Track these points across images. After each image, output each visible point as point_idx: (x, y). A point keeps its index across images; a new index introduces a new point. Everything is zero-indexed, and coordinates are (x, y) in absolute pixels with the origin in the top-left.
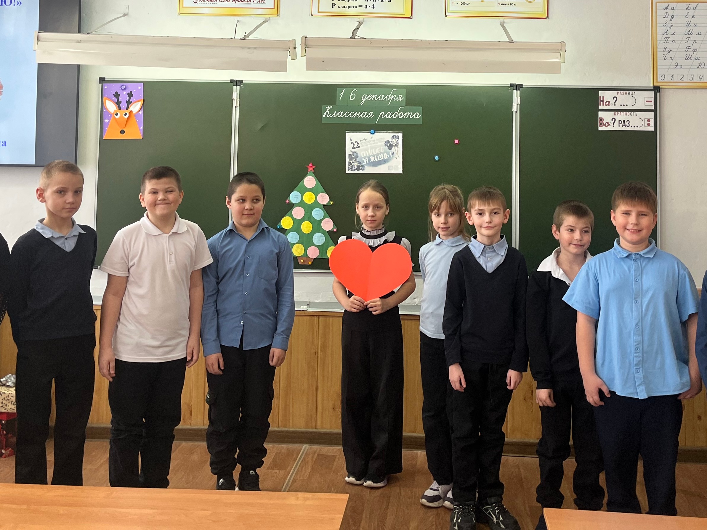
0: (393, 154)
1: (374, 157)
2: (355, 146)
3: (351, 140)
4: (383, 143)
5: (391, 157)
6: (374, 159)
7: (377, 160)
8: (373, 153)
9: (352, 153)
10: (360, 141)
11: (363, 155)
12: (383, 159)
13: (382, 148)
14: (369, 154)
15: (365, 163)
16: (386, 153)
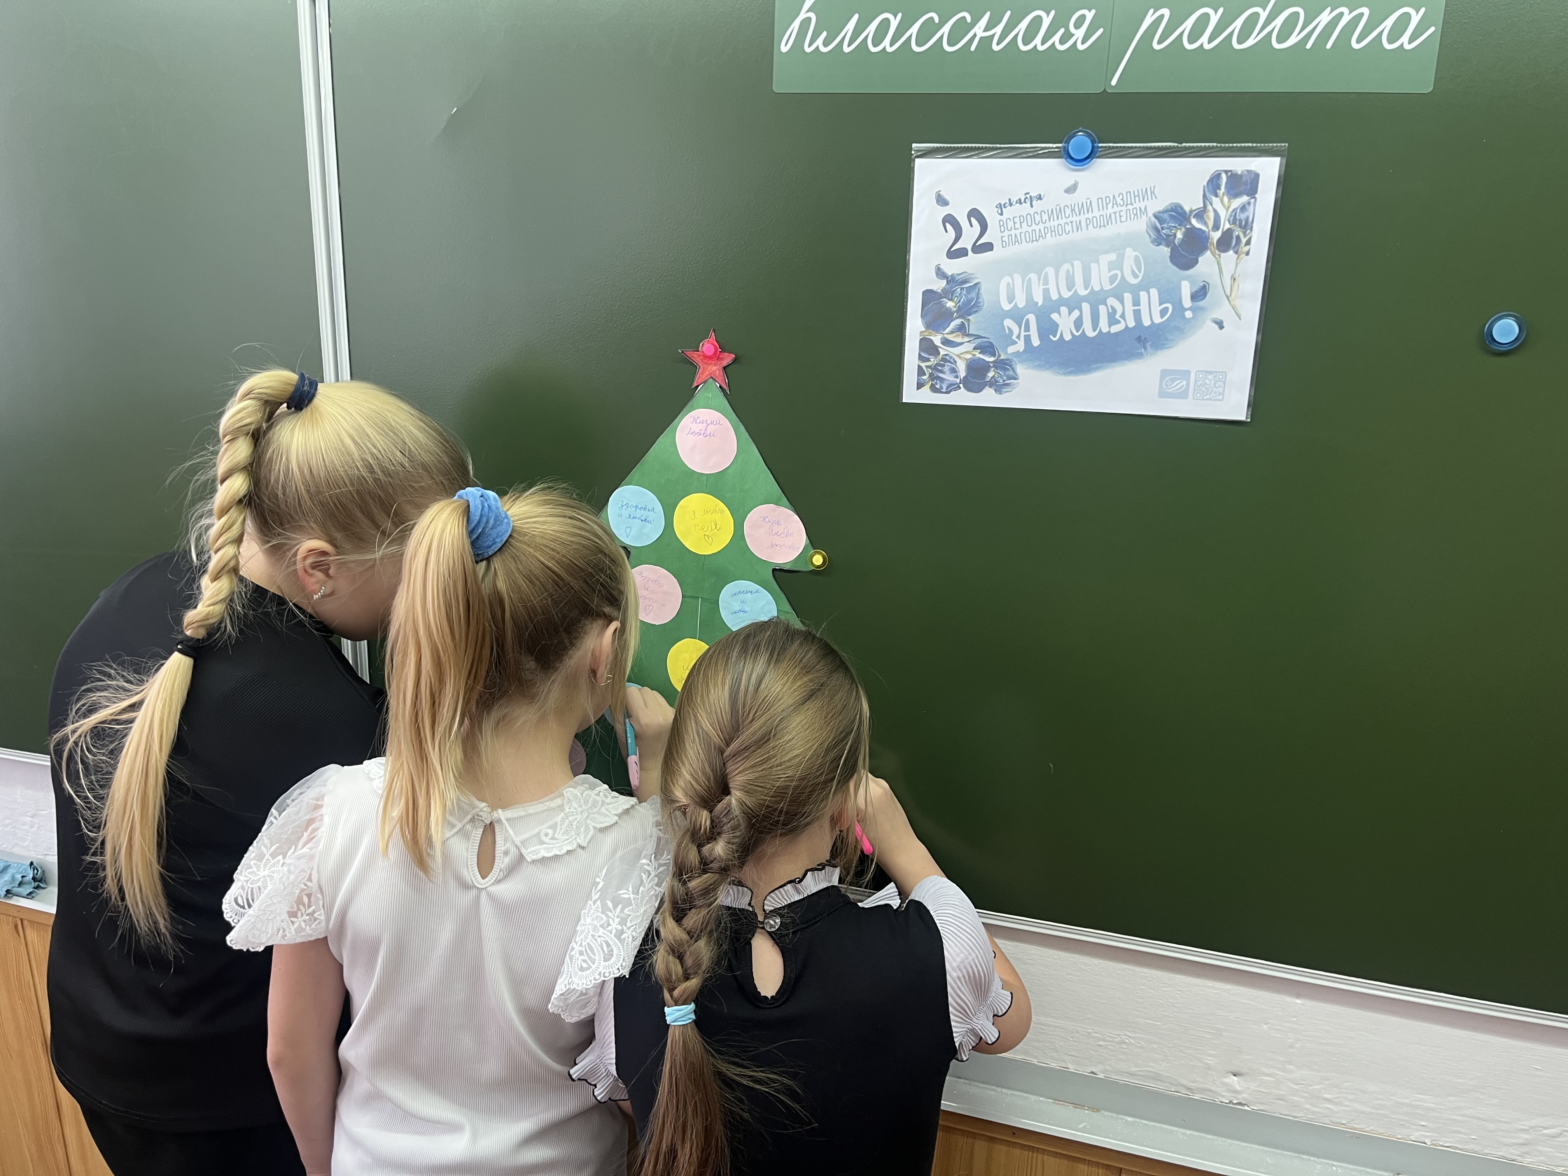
0: (1200, 294)
1: (1076, 313)
2: (965, 242)
3: (941, 201)
4: (1141, 225)
5: (1188, 314)
6: (1078, 323)
7: (1091, 334)
8: (1070, 285)
9: (944, 283)
10: (1000, 206)
11: (1011, 299)
12: (1132, 324)
13: (1130, 253)
14: (1046, 292)
15: (1020, 346)
16: (1154, 292)
